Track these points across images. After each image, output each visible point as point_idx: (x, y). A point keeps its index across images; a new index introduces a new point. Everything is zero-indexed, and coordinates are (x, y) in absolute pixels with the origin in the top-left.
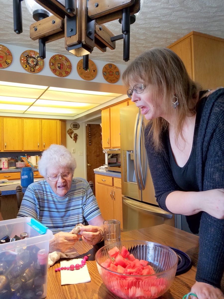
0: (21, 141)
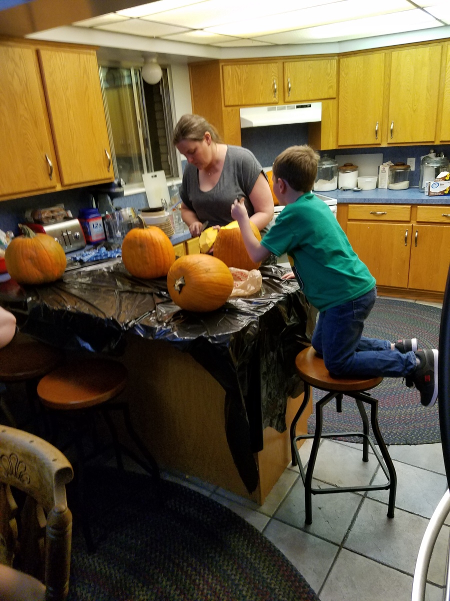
0: (436, 113)
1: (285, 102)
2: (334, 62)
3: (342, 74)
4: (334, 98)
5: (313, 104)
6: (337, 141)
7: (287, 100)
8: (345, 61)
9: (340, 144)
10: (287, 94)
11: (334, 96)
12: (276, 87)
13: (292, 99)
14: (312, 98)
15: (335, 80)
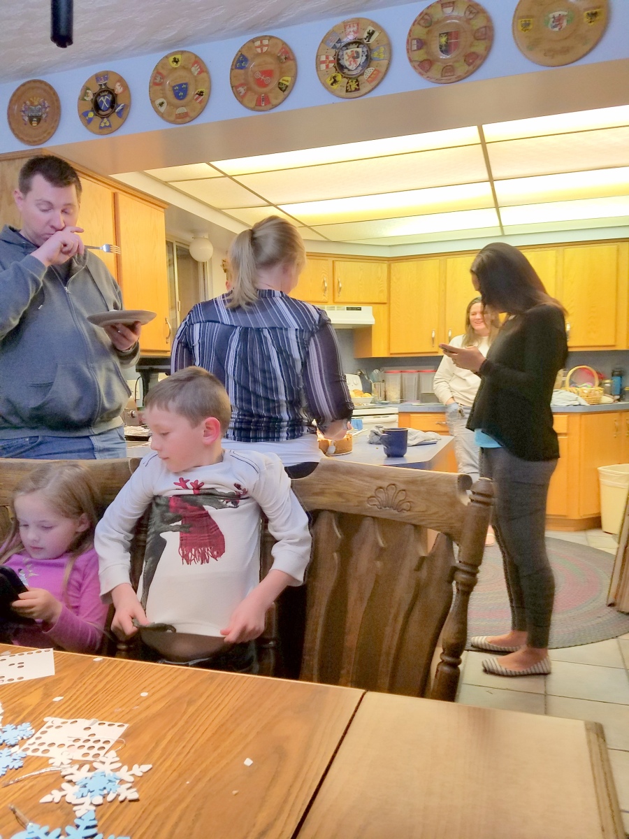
1: (335, 302)
2: (385, 266)
3: (394, 279)
4: (385, 303)
5: (363, 307)
6: (389, 349)
7: (337, 300)
8: (396, 266)
9: (392, 352)
10: (337, 294)
11: (385, 301)
12: (326, 285)
13: (342, 300)
14: (362, 301)
15: (385, 285)
